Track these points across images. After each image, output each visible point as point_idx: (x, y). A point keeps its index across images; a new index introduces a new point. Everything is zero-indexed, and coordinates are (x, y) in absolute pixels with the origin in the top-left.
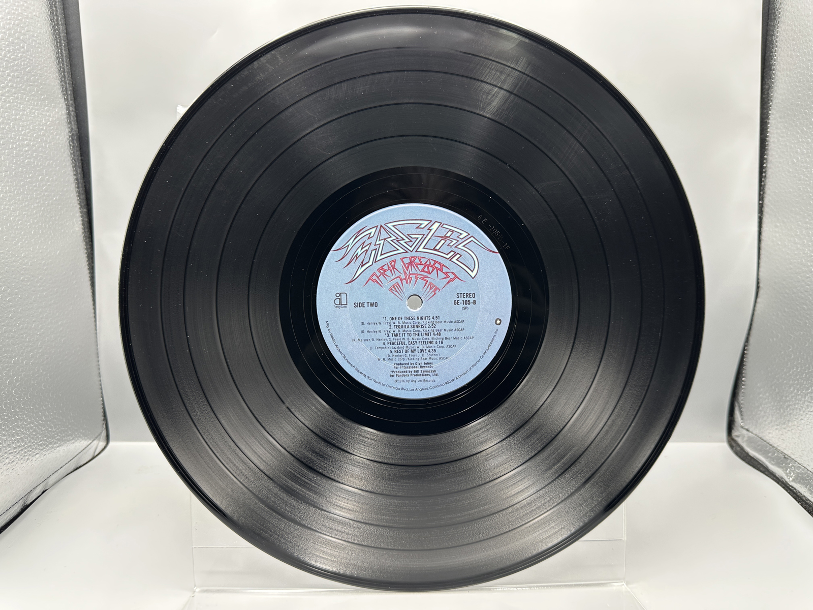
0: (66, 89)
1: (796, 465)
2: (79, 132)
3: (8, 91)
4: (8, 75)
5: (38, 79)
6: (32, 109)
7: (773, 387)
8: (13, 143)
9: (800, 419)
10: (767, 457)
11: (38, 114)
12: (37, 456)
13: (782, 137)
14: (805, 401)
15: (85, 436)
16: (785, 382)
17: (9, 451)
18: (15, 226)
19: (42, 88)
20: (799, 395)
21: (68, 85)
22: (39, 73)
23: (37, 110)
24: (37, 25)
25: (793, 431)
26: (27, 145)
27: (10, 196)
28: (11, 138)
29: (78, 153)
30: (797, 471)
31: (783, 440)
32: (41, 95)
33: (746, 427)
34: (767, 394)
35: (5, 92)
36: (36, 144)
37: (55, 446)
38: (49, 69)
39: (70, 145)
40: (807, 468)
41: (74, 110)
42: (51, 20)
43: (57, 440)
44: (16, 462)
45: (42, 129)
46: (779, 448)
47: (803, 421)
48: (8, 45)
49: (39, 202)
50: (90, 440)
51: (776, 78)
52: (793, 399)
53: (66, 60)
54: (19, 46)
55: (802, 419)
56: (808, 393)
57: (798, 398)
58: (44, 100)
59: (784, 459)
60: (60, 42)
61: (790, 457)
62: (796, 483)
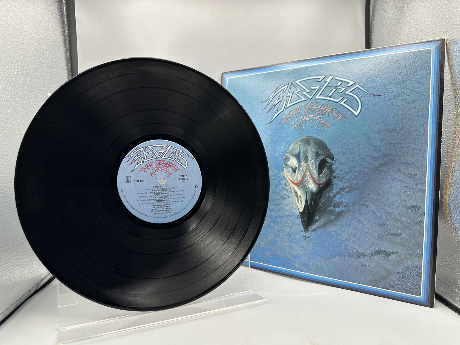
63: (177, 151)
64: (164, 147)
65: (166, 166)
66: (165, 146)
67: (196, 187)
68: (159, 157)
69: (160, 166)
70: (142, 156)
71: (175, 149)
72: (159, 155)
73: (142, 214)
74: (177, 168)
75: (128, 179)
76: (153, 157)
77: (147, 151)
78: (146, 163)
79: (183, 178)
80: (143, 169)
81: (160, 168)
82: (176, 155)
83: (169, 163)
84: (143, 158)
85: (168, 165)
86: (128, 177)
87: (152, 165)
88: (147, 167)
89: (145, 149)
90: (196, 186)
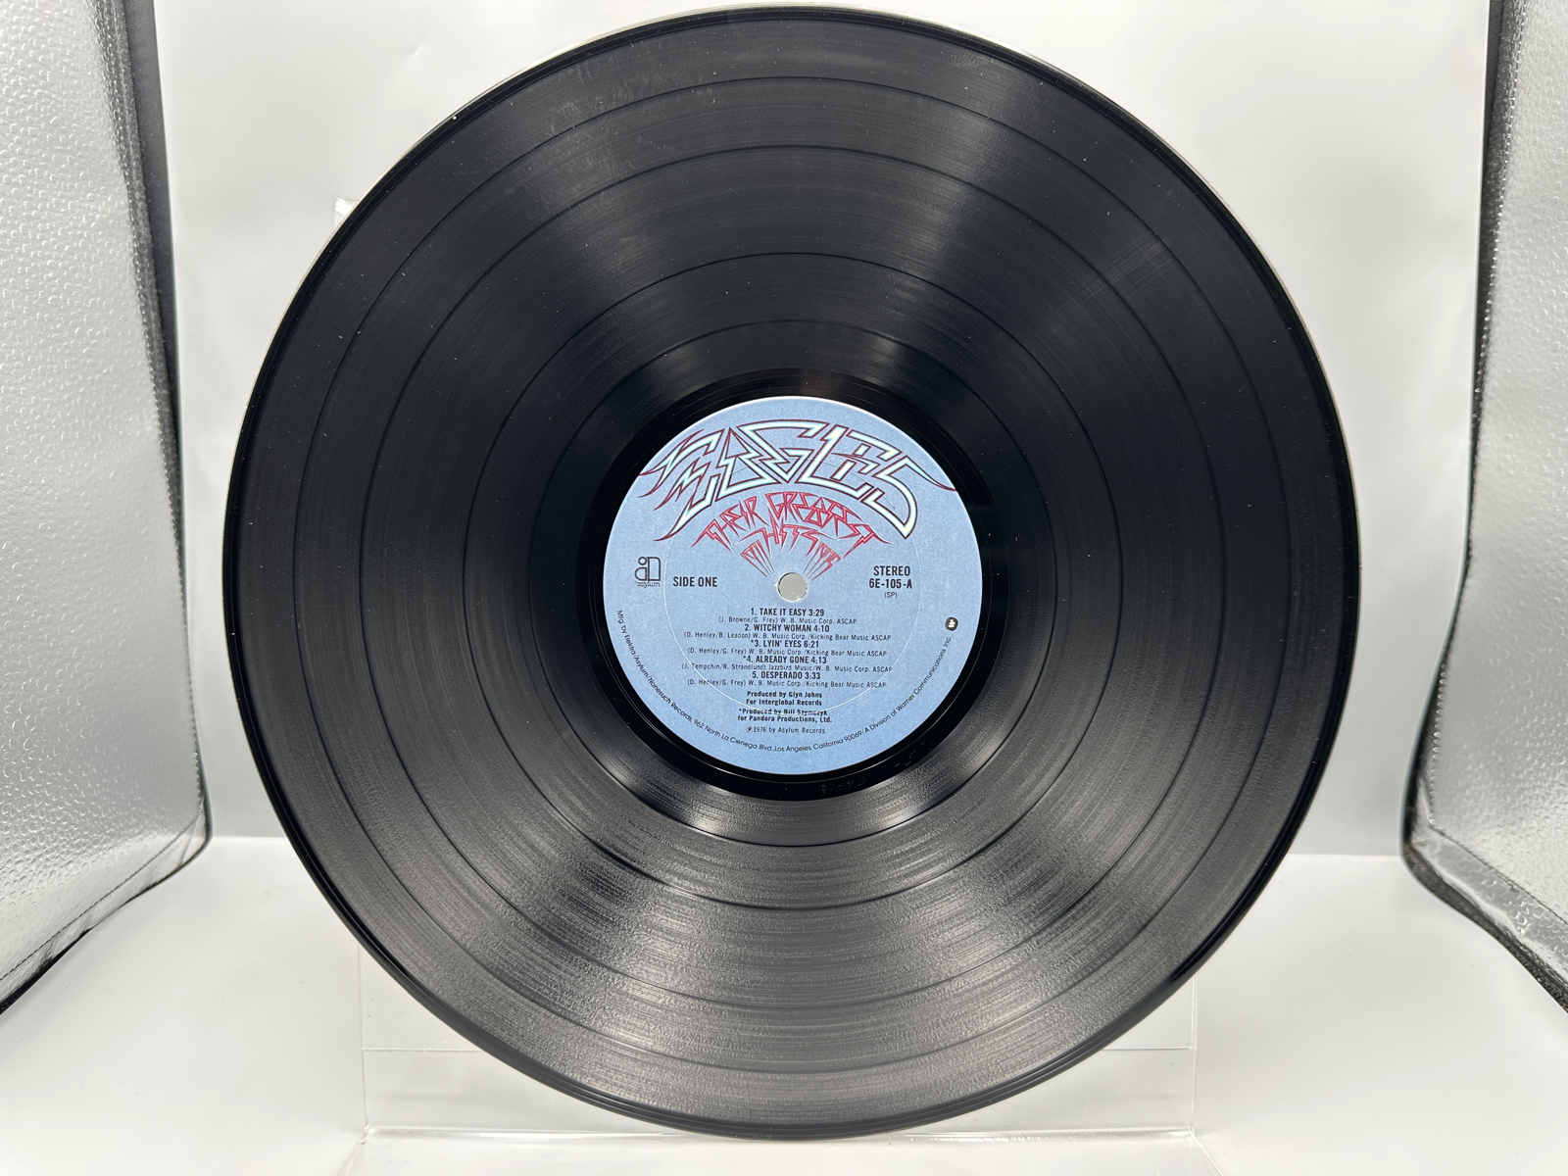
0: (128, 157)
1: (1535, 904)
2: (152, 241)
3: (15, 164)
4: (15, 132)
5: (73, 139)
6: (62, 196)
7: (1493, 753)
8: (23, 264)
9: (1543, 816)
10: (1478, 888)
11: (73, 206)
12: (71, 866)
13: (1522, 265)
14: (1553, 782)
15: (164, 826)
16: (1516, 743)
17: (16, 857)
18: (27, 424)
19: (80, 156)
20: (1542, 770)
21: (131, 149)
22: (75, 127)
23: (71, 198)
24: (72, 33)
25: (1529, 839)
26: (52, 268)
27: (18, 367)
28: (20, 254)
29: (152, 281)
30: (1535, 916)
31: (1510, 855)
32: (79, 169)
33: (1440, 828)
34: (1481, 766)
35: (9, 166)
36: (69, 265)
37: (105, 846)
38: (96, 119)
39: (136, 266)
40: (1556, 912)
41: (143, 197)
42: (99, 23)
43: (108, 835)
44: (29, 878)
45: (81, 236)
46: (1501, 870)
47: (1548, 821)
48: (14, 74)
49: (75, 378)
50: (174, 833)
51: (1514, 147)
52: (1532, 778)
53: (129, 101)
54: (37, 75)
55: (1547, 817)
56: (1560, 767)
57: (1540, 775)
58: (85, 178)
59: (1511, 894)
60: (116, 66)
61: (1522, 889)
62: (1533, 939)
63: (872, 454)
64: (810, 433)
65: (815, 518)
66: (818, 427)
67: (952, 624)
68: (787, 477)
69: (790, 520)
70: (712, 471)
71: (864, 443)
72: (786, 467)
73: (697, 722)
74: (864, 533)
75: (647, 570)
76: (761, 477)
77: (735, 447)
78: (727, 503)
79: (890, 578)
80: (714, 529)
81: (789, 526)
82: (865, 471)
83: (831, 508)
84: (714, 481)
85: (824, 517)
86: (648, 559)
87: (752, 513)
88: (729, 519)
89: (728, 437)
90: (948, 622)
